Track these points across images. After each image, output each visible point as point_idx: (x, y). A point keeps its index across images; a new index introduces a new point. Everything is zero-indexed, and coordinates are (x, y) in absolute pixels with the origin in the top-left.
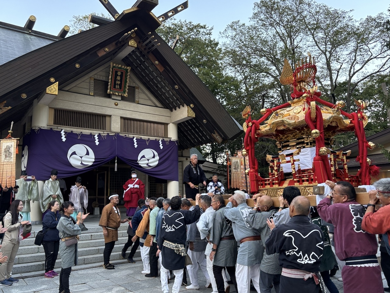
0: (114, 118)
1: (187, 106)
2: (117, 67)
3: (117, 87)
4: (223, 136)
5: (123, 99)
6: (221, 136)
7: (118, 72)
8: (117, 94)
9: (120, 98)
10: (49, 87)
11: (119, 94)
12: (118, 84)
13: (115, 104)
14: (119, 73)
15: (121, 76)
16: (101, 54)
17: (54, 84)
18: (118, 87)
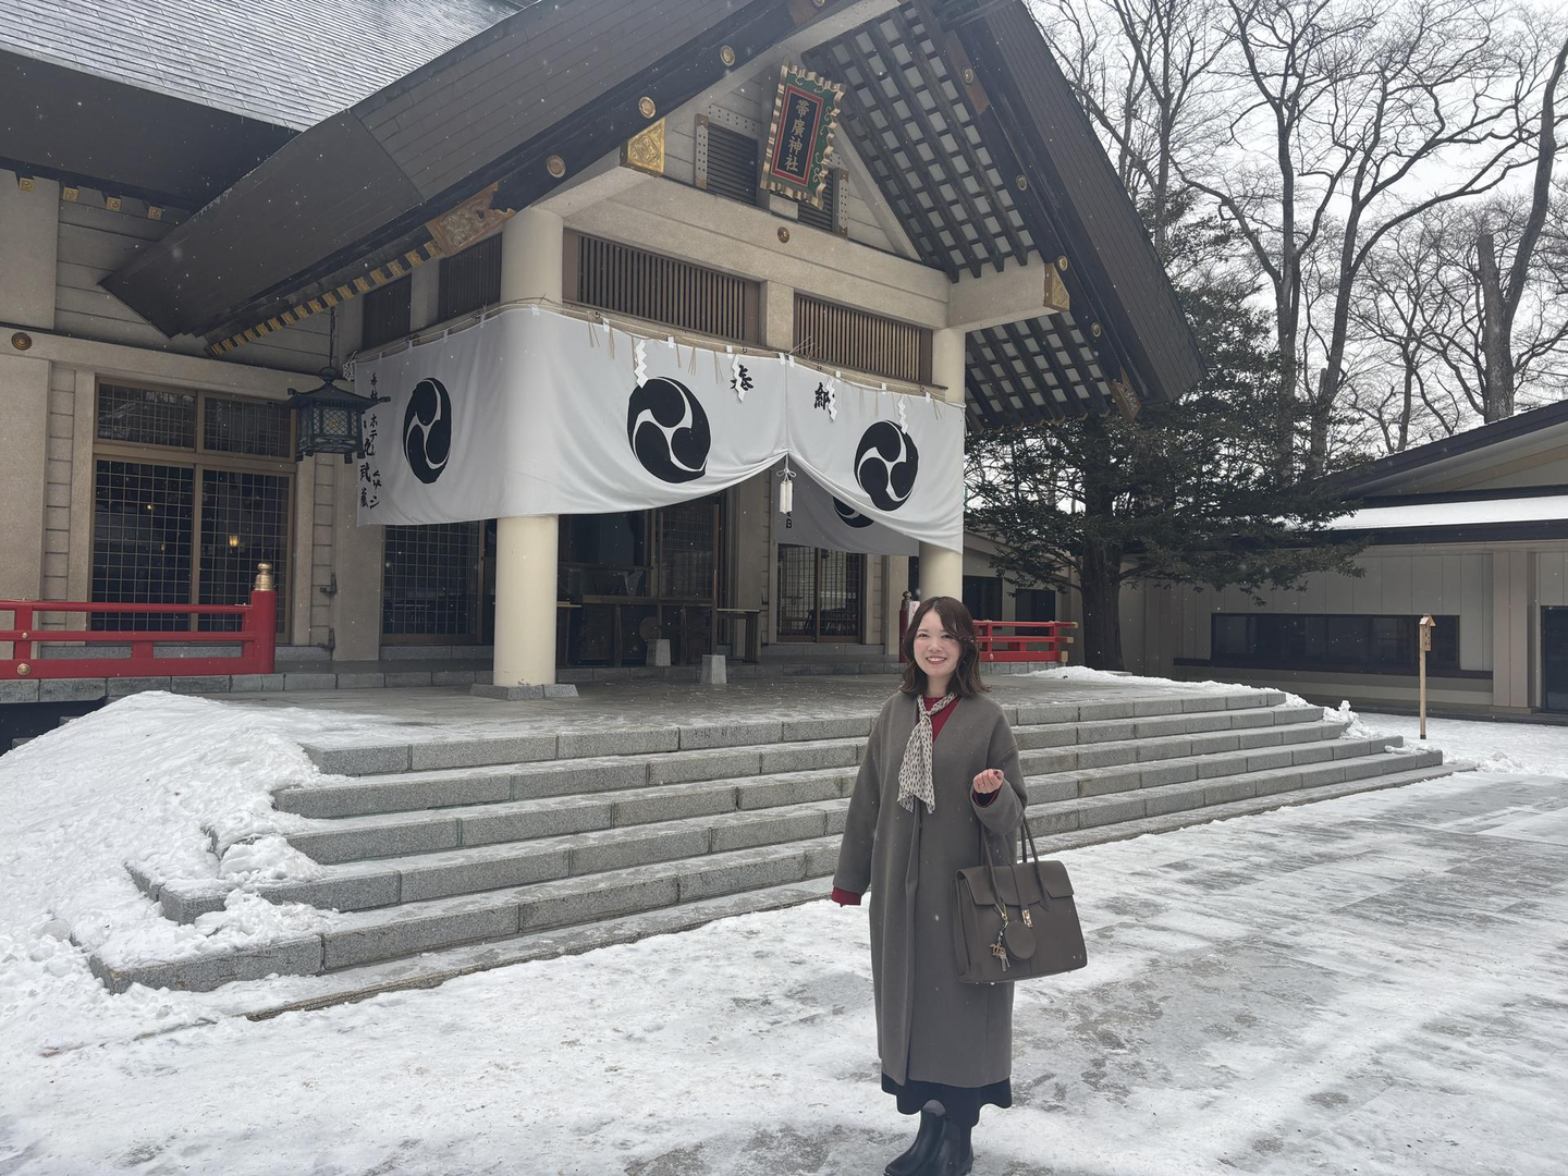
0: (773, 292)
1: (1046, 261)
2: (801, 80)
3: (789, 163)
4: (1145, 390)
5: (807, 215)
6: (1138, 392)
7: (800, 101)
8: (790, 193)
9: (793, 211)
10: (637, 136)
11: (795, 194)
12: (794, 150)
13: (780, 233)
14: (803, 109)
15: (809, 120)
17: (652, 127)
18: (795, 164)
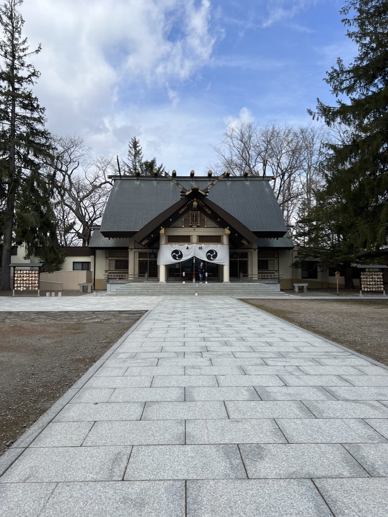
2: (193, 213)
3: (194, 222)
5: (198, 227)
8: (195, 225)
13: (194, 230)
15: (196, 216)
16: (180, 212)
17: (162, 229)
